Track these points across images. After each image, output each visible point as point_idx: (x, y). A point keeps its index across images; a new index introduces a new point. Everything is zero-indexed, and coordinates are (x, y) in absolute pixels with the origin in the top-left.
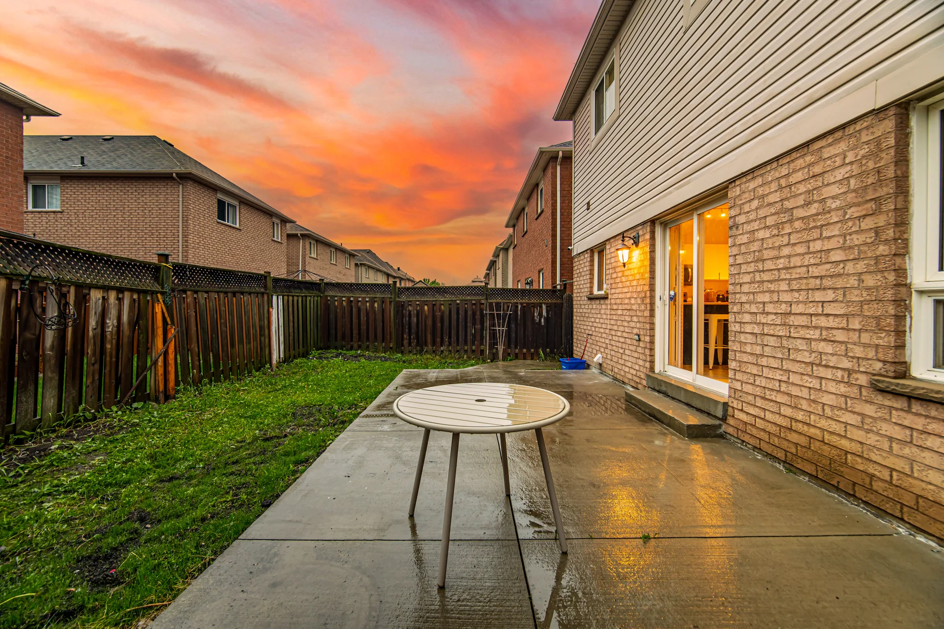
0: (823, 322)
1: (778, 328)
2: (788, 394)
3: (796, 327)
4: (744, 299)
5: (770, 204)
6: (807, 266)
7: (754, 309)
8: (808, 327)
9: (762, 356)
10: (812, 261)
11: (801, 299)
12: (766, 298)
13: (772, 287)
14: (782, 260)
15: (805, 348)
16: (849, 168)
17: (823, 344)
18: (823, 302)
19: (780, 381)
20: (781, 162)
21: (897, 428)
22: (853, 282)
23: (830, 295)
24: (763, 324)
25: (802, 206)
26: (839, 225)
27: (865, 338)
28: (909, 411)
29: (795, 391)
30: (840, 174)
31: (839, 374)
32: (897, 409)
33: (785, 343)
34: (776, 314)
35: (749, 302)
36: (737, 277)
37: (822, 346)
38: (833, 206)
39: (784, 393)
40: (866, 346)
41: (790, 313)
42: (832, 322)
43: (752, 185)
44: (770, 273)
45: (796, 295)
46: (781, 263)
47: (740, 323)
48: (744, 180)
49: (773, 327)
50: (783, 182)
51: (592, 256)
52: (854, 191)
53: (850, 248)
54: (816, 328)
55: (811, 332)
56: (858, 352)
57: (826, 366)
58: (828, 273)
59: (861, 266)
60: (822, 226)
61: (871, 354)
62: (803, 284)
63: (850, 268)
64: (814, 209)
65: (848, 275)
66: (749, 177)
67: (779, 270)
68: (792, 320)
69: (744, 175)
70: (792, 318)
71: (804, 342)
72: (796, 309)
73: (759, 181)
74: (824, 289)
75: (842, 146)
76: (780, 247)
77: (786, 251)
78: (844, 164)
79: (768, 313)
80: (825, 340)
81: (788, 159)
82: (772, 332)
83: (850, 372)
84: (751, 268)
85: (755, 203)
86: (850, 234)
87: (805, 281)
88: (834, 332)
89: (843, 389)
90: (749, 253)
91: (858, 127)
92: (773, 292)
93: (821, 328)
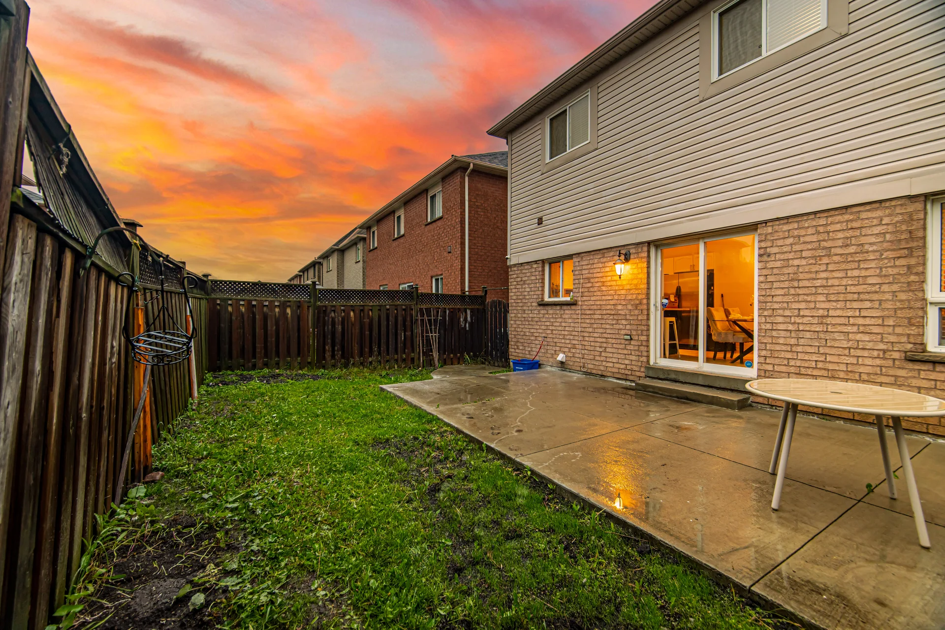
0: (861, 321)
1: (815, 326)
2: (825, 369)
3: (834, 325)
4: (776, 306)
5: (804, 243)
6: (846, 286)
7: (787, 313)
8: (846, 325)
9: (798, 345)
10: (850, 282)
11: (838, 306)
12: (803, 305)
13: (809, 298)
14: (819, 281)
15: (843, 338)
16: (885, 227)
17: (860, 335)
18: (860, 309)
19: (816, 361)
20: (818, 215)
21: (924, 381)
22: (888, 296)
23: (868, 304)
24: (798, 323)
25: (841, 247)
26: (876, 261)
27: (898, 330)
28: (934, 371)
29: (831, 367)
30: (876, 230)
31: (875, 353)
32: (924, 370)
33: (822, 335)
34: (812, 316)
35: (784, 309)
36: (768, 290)
37: (859, 337)
38: (870, 249)
39: (820, 369)
40: (898, 335)
41: (828, 316)
42: (868, 321)
43: (786, 228)
44: (806, 289)
45: (834, 304)
46: (818, 283)
47: (772, 323)
48: (777, 223)
49: (809, 325)
50: (821, 229)
51: (543, 267)
52: (888, 241)
53: (885, 276)
54: (853, 325)
55: (849, 328)
56: (892, 339)
57: (863, 349)
58: (865, 291)
59: (895, 287)
60: (860, 261)
61: (904, 339)
62: (841, 297)
63: (885, 288)
64: (852, 249)
65: (884, 292)
66: (782, 222)
67: (816, 287)
68: (829, 320)
69: (778, 219)
70: (830, 319)
71: (842, 334)
72: (831, 313)
73: (796, 225)
74: (861, 300)
75: (879, 213)
76: (817, 272)
77: (824, 275)
78: (880, 224)
79: (803, 316)
80: (862, 332)
81: (826, 215)
82: (808, 329)
83: (884, 351)
84: (786, 284)
85: (791, 240)
86: (886, 267)
87: (843, 295)
88: (871, 327)
89: (878, 362)
90: (784, 274)
91: (893, 203)
92: (810, 302)
93: (859, 325)
